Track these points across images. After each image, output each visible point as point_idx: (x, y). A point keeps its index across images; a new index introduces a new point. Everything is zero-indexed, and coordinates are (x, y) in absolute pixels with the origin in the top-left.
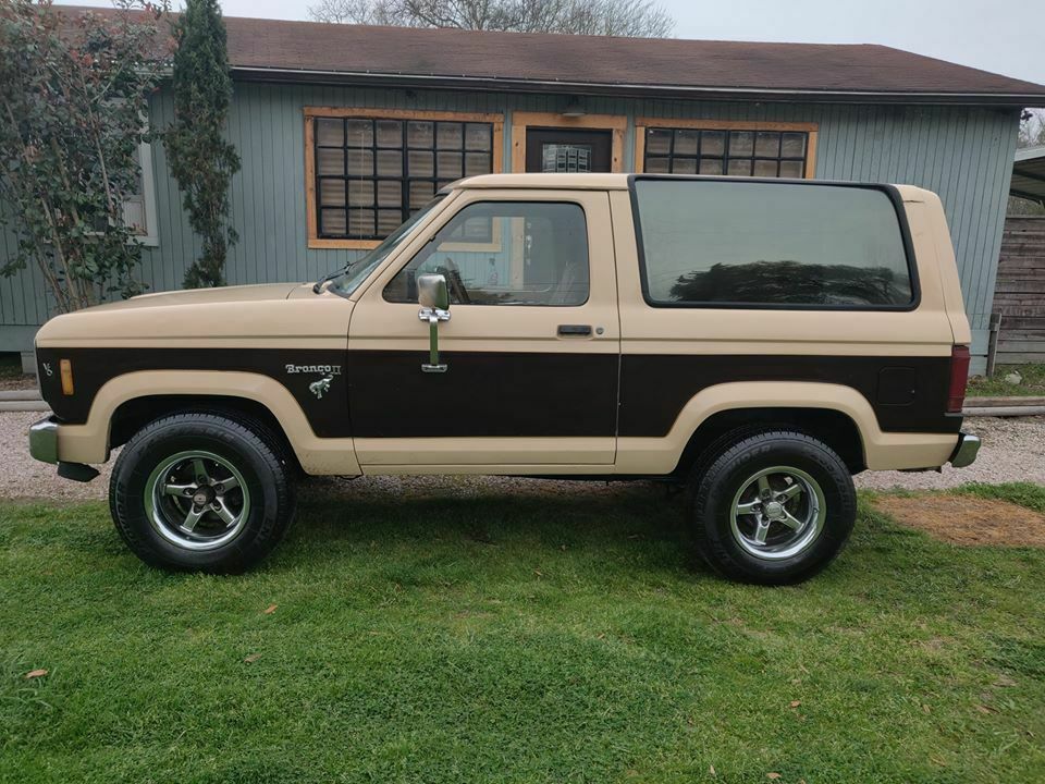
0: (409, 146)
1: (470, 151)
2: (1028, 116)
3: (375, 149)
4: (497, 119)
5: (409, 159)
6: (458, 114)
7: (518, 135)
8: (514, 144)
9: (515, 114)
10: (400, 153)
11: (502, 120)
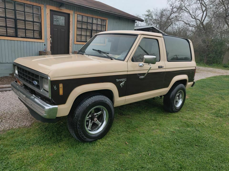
0: (16, 9)
1: (35, 14)
2: (136, 22)
3: (5, 8)
4: (42, 6)
5: (17, 13)
6: (31, 2)
7: (48, 12)
8: (47, 14)
9: (47, 6)
10: (14, 11)
11: (43, 6)
